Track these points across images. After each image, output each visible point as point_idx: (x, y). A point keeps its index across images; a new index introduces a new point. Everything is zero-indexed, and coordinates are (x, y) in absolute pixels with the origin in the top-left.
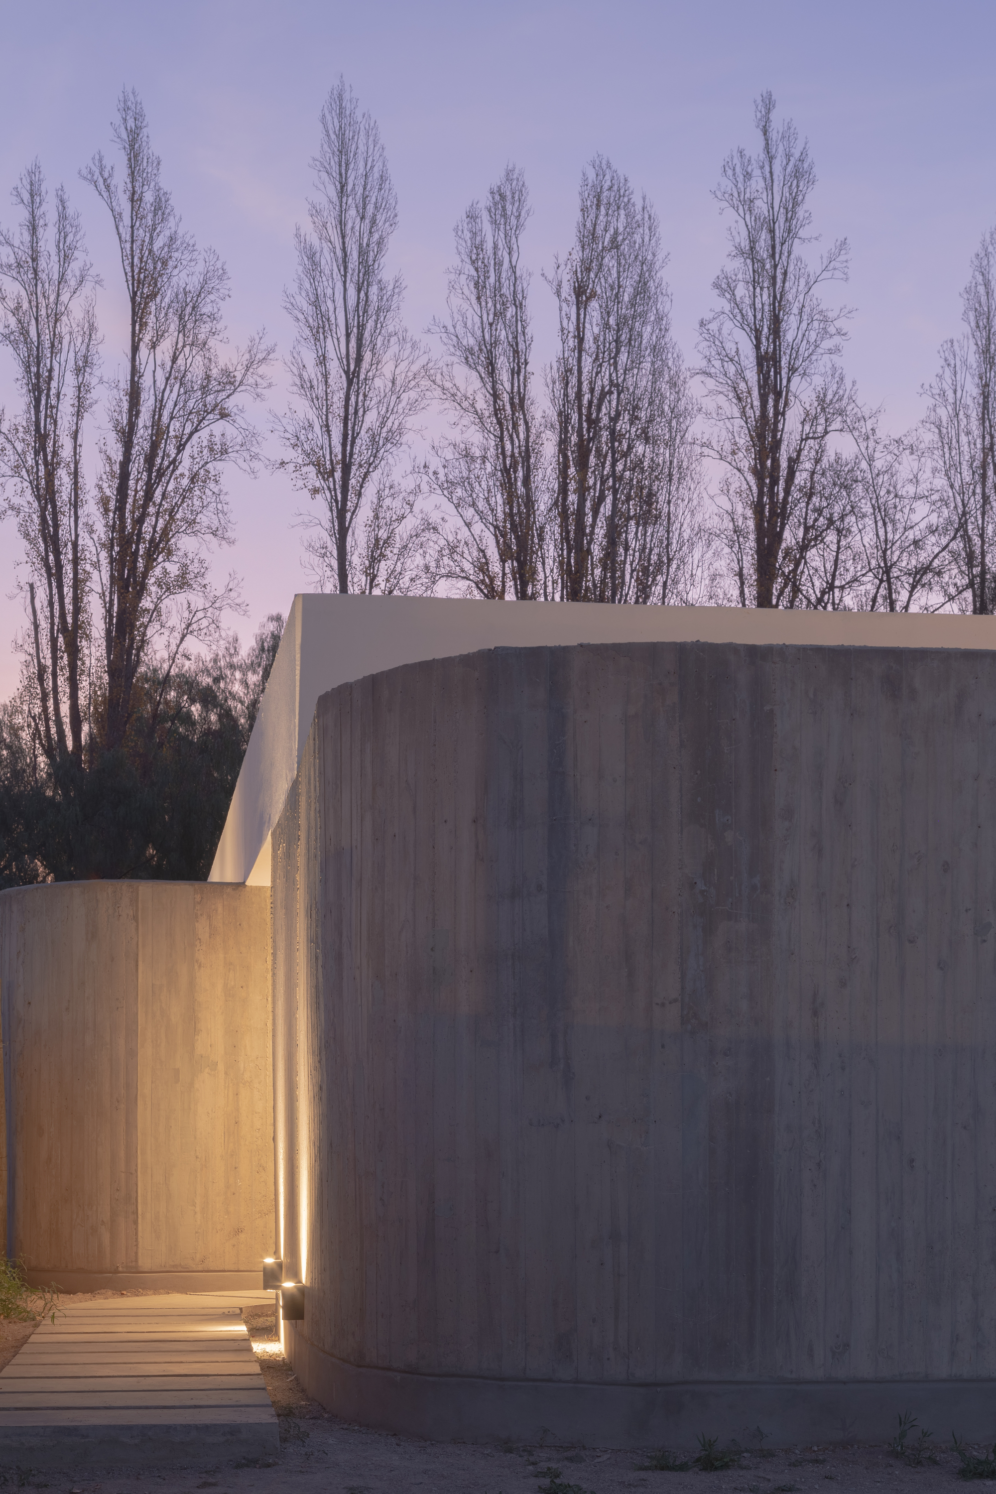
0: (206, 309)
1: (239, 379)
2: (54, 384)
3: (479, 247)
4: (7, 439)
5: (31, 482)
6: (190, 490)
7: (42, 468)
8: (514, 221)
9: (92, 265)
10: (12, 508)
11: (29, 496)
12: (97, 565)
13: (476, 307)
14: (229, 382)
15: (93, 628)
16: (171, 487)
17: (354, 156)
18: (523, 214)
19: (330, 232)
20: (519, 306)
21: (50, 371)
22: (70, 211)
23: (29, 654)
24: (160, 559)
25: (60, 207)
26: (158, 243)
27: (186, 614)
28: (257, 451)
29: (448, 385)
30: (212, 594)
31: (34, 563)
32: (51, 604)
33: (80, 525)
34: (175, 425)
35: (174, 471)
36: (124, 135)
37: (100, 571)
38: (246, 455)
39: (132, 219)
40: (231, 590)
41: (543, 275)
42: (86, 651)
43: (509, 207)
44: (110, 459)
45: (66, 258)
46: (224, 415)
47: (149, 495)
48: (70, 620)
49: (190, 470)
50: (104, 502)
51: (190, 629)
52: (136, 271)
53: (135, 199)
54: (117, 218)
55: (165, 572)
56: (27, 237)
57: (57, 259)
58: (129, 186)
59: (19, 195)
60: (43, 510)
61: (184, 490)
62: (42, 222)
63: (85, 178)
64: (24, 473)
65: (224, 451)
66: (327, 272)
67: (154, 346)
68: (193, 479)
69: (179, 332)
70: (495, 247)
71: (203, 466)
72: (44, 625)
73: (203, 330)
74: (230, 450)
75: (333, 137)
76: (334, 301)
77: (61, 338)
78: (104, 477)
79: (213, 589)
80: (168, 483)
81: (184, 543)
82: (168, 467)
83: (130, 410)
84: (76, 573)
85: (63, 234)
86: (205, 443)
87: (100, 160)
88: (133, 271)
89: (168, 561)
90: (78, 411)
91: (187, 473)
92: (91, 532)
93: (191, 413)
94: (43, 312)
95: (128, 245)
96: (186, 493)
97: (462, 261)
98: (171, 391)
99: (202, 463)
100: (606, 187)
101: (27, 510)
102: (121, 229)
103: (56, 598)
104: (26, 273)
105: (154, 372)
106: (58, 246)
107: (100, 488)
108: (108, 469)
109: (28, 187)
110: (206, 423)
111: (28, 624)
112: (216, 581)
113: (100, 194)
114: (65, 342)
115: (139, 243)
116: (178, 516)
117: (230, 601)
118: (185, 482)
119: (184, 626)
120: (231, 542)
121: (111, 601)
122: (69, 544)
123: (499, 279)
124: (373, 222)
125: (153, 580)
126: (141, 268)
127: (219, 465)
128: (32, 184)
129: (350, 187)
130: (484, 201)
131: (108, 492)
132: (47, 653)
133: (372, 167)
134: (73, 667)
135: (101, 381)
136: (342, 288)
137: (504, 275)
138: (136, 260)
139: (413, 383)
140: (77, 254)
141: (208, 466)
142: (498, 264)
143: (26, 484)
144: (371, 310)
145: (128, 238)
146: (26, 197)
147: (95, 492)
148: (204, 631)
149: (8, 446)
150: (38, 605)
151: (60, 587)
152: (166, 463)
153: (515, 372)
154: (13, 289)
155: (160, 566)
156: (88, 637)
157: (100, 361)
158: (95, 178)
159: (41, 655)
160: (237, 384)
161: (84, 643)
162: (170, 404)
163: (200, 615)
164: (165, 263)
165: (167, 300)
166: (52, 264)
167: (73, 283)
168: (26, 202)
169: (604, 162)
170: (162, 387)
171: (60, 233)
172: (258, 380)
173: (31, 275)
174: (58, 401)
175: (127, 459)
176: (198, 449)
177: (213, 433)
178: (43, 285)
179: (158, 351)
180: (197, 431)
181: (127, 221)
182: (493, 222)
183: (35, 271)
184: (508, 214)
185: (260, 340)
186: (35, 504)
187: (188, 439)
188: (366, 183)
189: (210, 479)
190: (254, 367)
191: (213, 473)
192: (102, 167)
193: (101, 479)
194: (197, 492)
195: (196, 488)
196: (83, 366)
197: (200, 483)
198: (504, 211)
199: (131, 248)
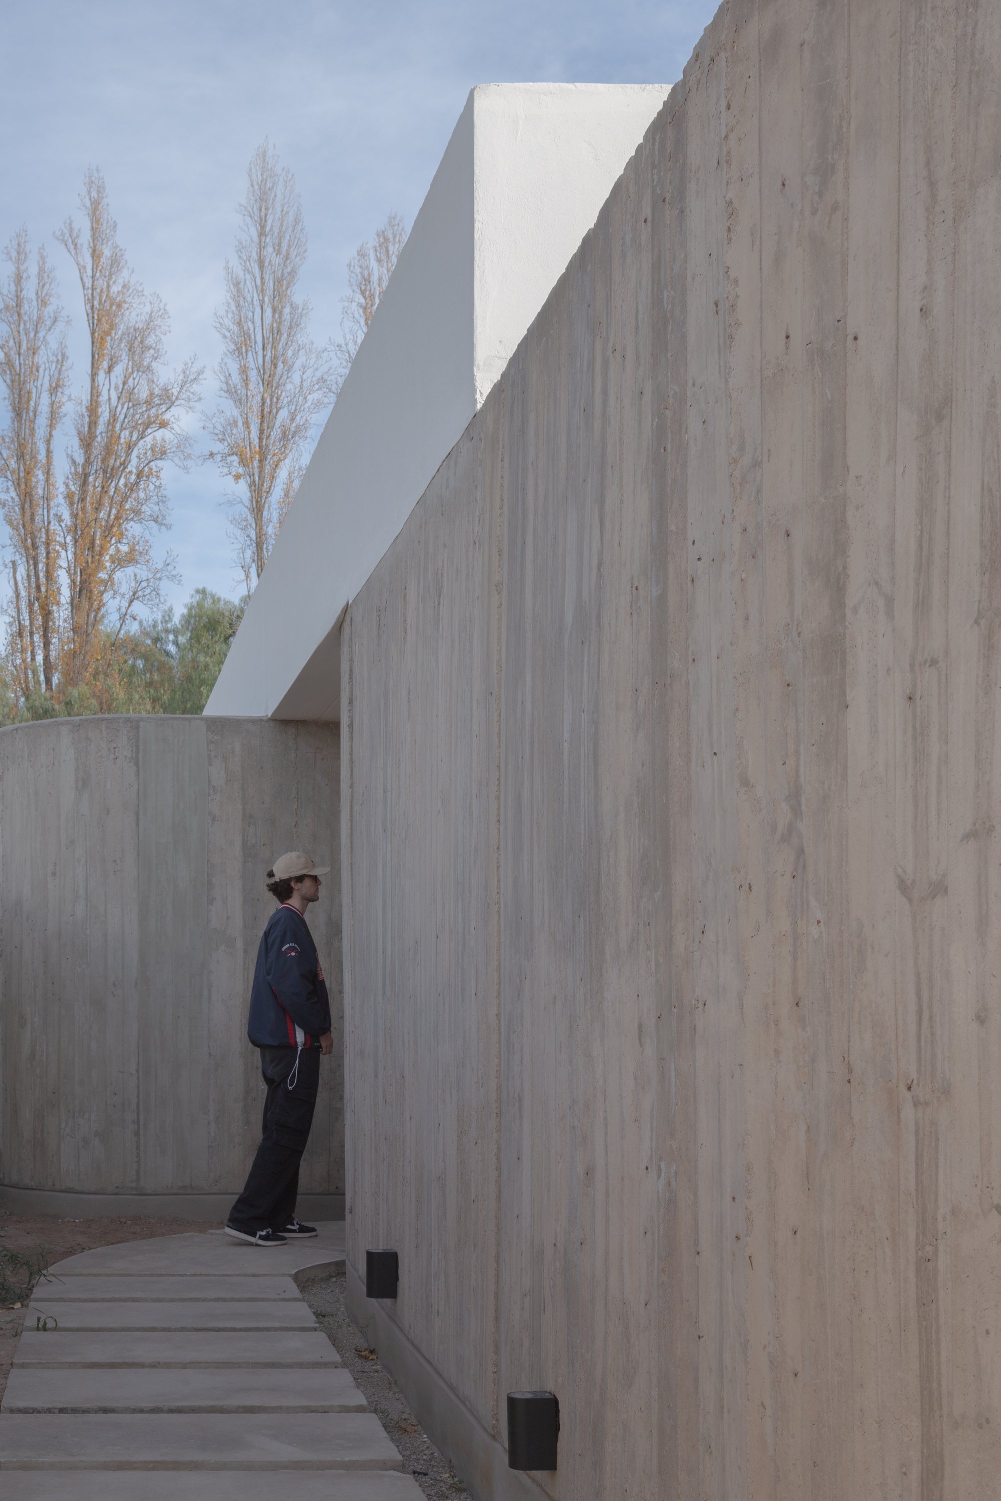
0: (150, 341)
1: (176, 394)
2: (32, 403)
5: (13, 482)
6: (137, 483)
9: (63, 308)
11: (13, 495)
12: (64, 546)
14: (167, 397)
15: (62, 596)
16: (122, 481)
17: (273, 203)
19: (252, 265)
23: (12, 617)
24: (113, 541)
26: (115, 289)
27: (133, 584)
30: (154, 567)
31: (16, 546)
32: (28, 576)
33: (51, 515)
35: (124, 468)
36: (88, 204)
37: (66, 551)
38: (179, 454)
40: (168, 564)
42: (56, 615)
44: (75, 462)
45: (43, 304)
46: (163, 425)
47: (104, 490)
48: (43, 589)
49: (137, 468)
50: (69, 496)
51: (137, 595)
52: (96, 312)
53: (95, 255)
54: (82, 269)
55: (118, 550)
56: (11, 287)
58: (92, 245)
59: (8, 254)
60: (23, 503)
61: (132, 484)
62: (25, 275)
63: (58, 239)
65: (164, 453)
66: (249, 299)
67: (109, 372)
68: (139, 475)
69: (129, 361)
71: (147, 464)
72: (23, 593)
73: (148, 355)
74: (168, 451)
75: (256, 187)
76: (253, 323)
77: (38, 367)
78: (70, 477)
79: (154, 563)
80: (119, 480)
81: (133, 529)
82: (119, 467)
83: (90, 424)
84: (48, 553)
86: (149, 446)
87: (70, 224)
88: (93, 313)
89: (120, 542)
90: (51, 423)
91: (134, 471)
92: (60, 520)
93: (137, 424)
94: (24, 347)
95: (90, 291)
96: (133, 488)
98: (122, 408)
99: (146, 462)
101: (11, 504)
102: (84, 278)
103: (32, 573)
104: (12, 316)
105: (109, 388)
106: (37, 293)
107: (67, 486)
108: (73, 470)
109: (16, 247)
110: (149, 431)
111: (10, 593)
112: (157, 556)
113: (69, 251)
114: (41, 370)
115: (99, 290)
116: (127, 507)
117: (167, 573)
118: (133, 477)
119: (131, 594)
120: (169, 527)
121: (75, 573)
122: (43, 530)
124: (287, 258)
125: (107, 558)
126: (99, 311)
127: (160, 463)
128: (19, 244)
129: (268, 229)
131: (73, 489)
132: (26, 616)
133: (287, 212)
134: (46, 629)
135: (70, 399)
136: (260, 311)
138: (97, 302)
139: (317, 387)
140: (51, 299)
141: (151, 464)
143: (10, 483)
144: (284, 330)
145: (90, 286)
146: (15, 256)
147: (62, 489)
148: (148, 597)
150: (19, 578)
151: (36, 565)
152: (118, 464)
155: (113, 547)
156: (58, 603)
157: (70, 383)
158: (66, 238)
159: (21, 618)
160: (174, 398)
161: (55, 608)
162: (122, 417)
163: (144, 584)
164: (119, 306)
165: (120, 332)
166: (32, 308)
167: (48, 323)
168: (13, 259)
170: (115, 405)
171: (39, 283)
172: (191, 396)
173: (16, 317)
174: (35, 416)
175: (88, 462)
176: (142, 452)
177: (154, 439)
178: (25, 324)
179: (113, 375)
180: (142, 438)
181: (89, 273)
182: (379, 261)
183: (19, 315)
184: (391, 253)
185: (193, 363)
186: (17, 499)
187: (135, 444)
188: (282, 225)
189: (152, 474)
190: (188, 385)
191: (155, 469)
192: (71, 230)
193: (68, 478)
194: (142, 486)
195: (142, 483)
196: (55, 389)
197: (144, 478)
198: (387, 251)
199: (92, 294)
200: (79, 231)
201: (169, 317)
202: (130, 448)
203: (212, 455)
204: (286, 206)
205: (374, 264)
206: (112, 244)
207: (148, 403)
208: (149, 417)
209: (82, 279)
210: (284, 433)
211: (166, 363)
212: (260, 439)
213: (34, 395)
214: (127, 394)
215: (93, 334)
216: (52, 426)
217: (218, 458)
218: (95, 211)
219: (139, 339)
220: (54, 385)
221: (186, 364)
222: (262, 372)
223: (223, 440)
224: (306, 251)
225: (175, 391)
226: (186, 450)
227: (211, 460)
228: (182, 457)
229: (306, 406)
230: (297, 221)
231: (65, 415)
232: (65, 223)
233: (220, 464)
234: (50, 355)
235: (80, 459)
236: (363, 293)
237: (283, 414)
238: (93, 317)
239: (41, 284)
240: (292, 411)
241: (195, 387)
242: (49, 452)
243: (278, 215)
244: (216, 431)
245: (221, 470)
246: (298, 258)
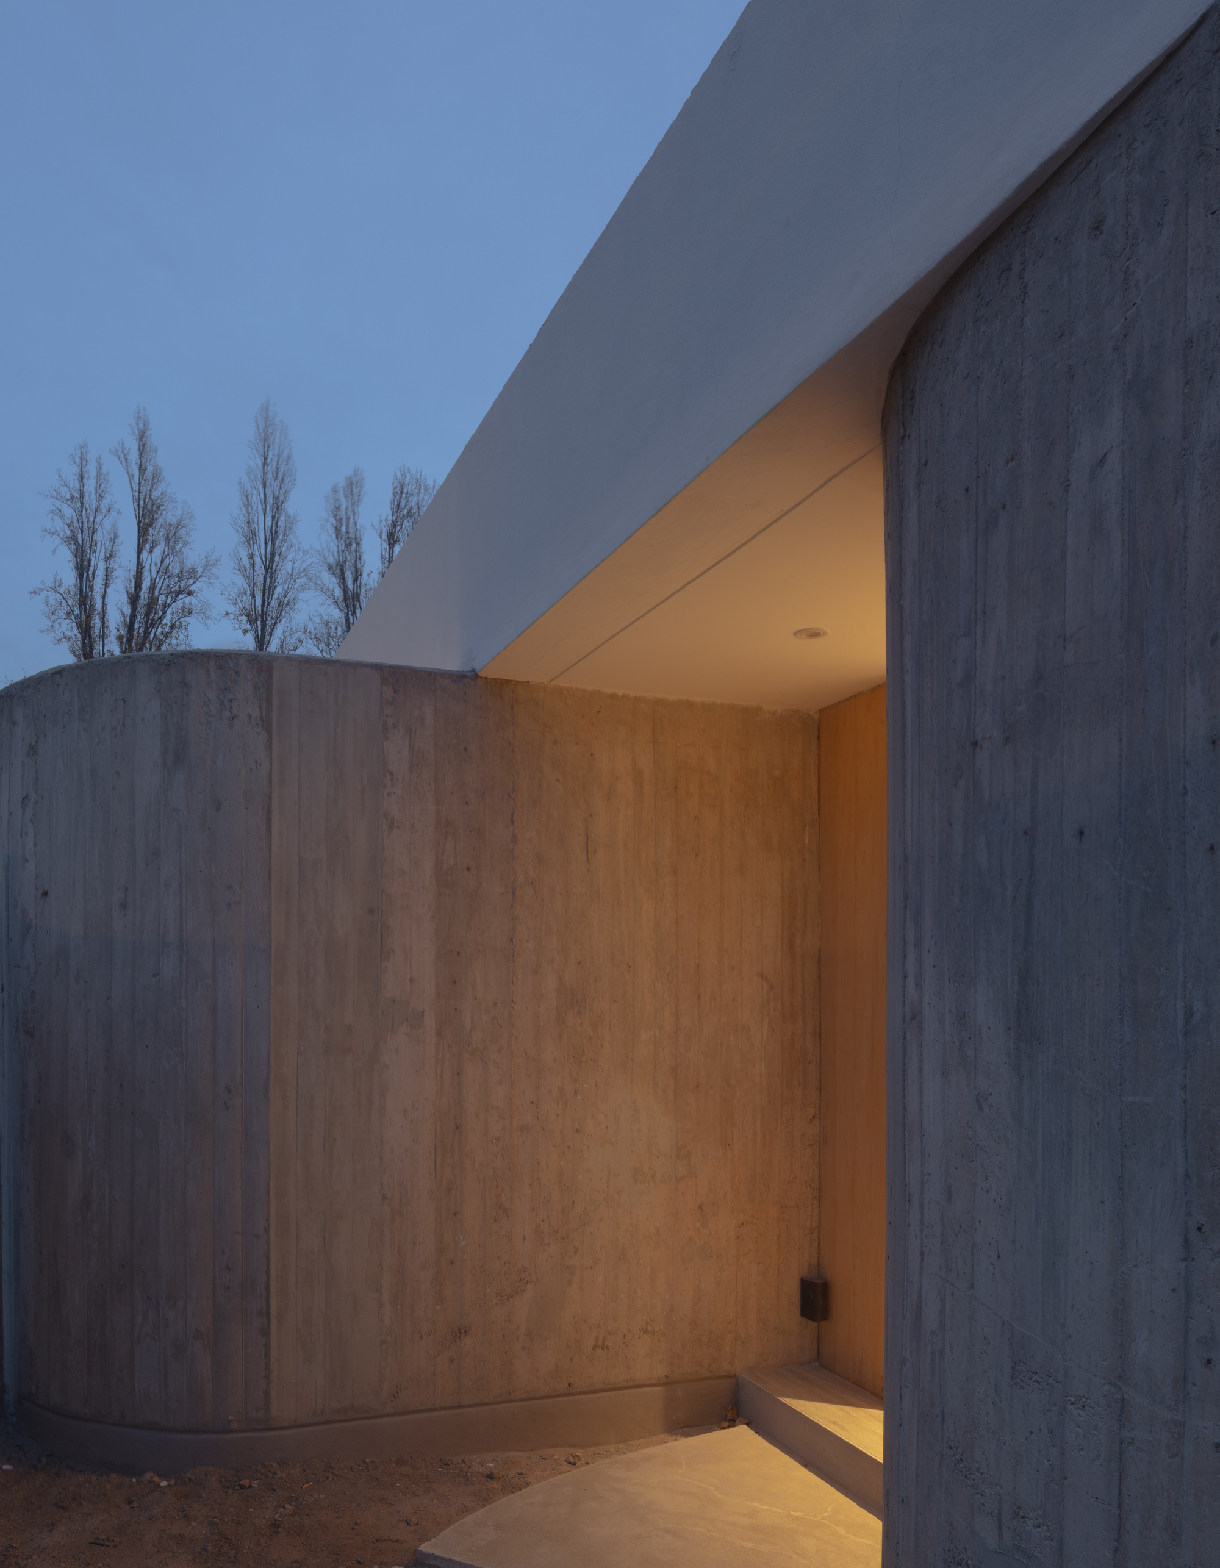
0: (181, 535)
1: (199, 574)
2: (91, 569)
3: (338, 508)
4: (63, 596)
5: (76, 623)
6: (171, 633)
7: (83, 614)
8: (356, 498)
9: (115, 503)
10: (65, 638)
11: (76, 631)
13: (336, 541)
14: (193, 574)
16: (160, 630)
17: (273, 443)
18: (362, 494)
19: (258, 484)
20: (358, 544)
21: (90, 560)
22: (104, 471)
25: (98, 468)
26: (156, 494)
28: (210, 614)
29: (319, 582)
33: (105, 650)
34: (162, 598)
35: (161, 621)
36: (137, 432)
38: (203, 614)
39: (139, 480)
41: (372, 526)
43: (354, 489)
44: (124, 614)
45: (101, 497)
46: (190, 594)
47: (147, 634)
49: (171, 622)
50: (120, 638)
52: (141, 509)
53: (142, 469)
54: (131, 477)
56: (77, 484)
57: (94, 497)
58: (139, 461)
59: (73, 459)
60: (84, 640)
61: (167, 633)
62: (86, 476)
63: (113, 453)
64: (73, 617)
65: (190, 613)
66: (255, 508)
67: (151, 552)
68: (173, 627)
69: (166, 546)
70: (347, 509)
71: (178, 620)
73: (180, 545)
74: (194, 612)
75: (261, 431)
76: (258, 524)
77: (96, 543)
78: (120, 624)
80: (157, 629)
82: (158, 620)
83: (136, 587)
85: (99, 485)
86: (179, 607)
87: (123, 444)
88: (139, 509)
90: (106, 583)
91: (169, 623)
93: (171, 591)
94: (86, 527)
95: (137, 494)
96: (166, 636)
97: (328, 515)
98: (160, 579)
99: (178, 618)
100: (406, 483)
101: (74, 639)
102: (133, 484)
104: (76, 503)
105: (151, 564)
106: (96, 490)
107: (118, 630)
108: (122, 619)
109: (79, 455)
110: (180, 597)
113: (121, 463)
114: (99, 545)
115: (144, 494)
118: (167, 629)
123: (347, 528)
124: (282, 482)
126: (143, 508)
127: (187, 619)
128: (81, 453)
129: (269, 460)
130: (342, 483)
131: (123, 633)
133: (283, 451)
135: (120, 567)
137: (350, 525)
138: (142, 503)
140: (107, 495)
141: (181, 619)
142: (348, 518)
143: (74, 624)
145: (137, 490)
146: (78, 460)
147: (114, 631)
149: (63, 601)
152: (156, 618)
153: (355, 580)
154: (69, 512)
157: (120, 555)
158: (119, 454)
160: (198, 577)
162: (160, 586)
164: (158, 508)
165: (159, 528)
166: (92, 499)
167: (104, 511)
168: (77, 463)
169: (406, 469)
170: (155, 576)
171: (97, 483)
172: (211, 575)
173: (79, 505)
174: (94, 577)
175: (133, 615)
176: (175, 610)
177: (184, 603)
178: (86, 511)
179: (153, 554)
180: (174, 602)
181: (137, 481)
182: (346, 497)
183: (82, 503)
184: (354, 493)
185: (212, 553)
186: (79, 635)
187: (169, 606)
188: (278, 460)
189: (182, 627)
190: (209, 568)
191: (184, 623)
192: (123, 449)
193: (118, 625)
194: (175, 635)
195: (174, 632)
196: (109, 557)
197: (176, 629)
198: (352, 491)
199: (139, 496)
200: (129, 449)
201: (195, 520)
202: (166, 606)
203: (227, 614)
204: (282, 447)
205: (343, 500)
206: (154, 463)
207: (180, 576)
208: (179, 587)
209: (131, 484)
210: (279, 605)
211: (193, 549)
212: (263, 606)
213: (92, 563)
214: (164, 571)
215: (139, 523)
216: (106, 585)
217: (232, 616)
218: (142, 438)
219: (173, 532)
220: (108, 555)
221: (207, 553)
222: (264, 560)
223: (236, 604)
224: (295, 480)
225: (200, 570)
226: (207, 613)
227: (227, 618)
228: (204, 617)
229: (296, 586)
230: (289, 458)
231: (117, 578)
232: (119, 443)
233: (233, 621)
234: (105, 533)
235: (128, 610)
236: (335, 516)
237: (279, 591)
238: (139, 512)
239: (99, 483)
240: (286, 589)
241: (214, 570)
242: (104, 605)
243: (276, 453)
244: (230, 597)
245: (234, 625)
246: (290, 484)
